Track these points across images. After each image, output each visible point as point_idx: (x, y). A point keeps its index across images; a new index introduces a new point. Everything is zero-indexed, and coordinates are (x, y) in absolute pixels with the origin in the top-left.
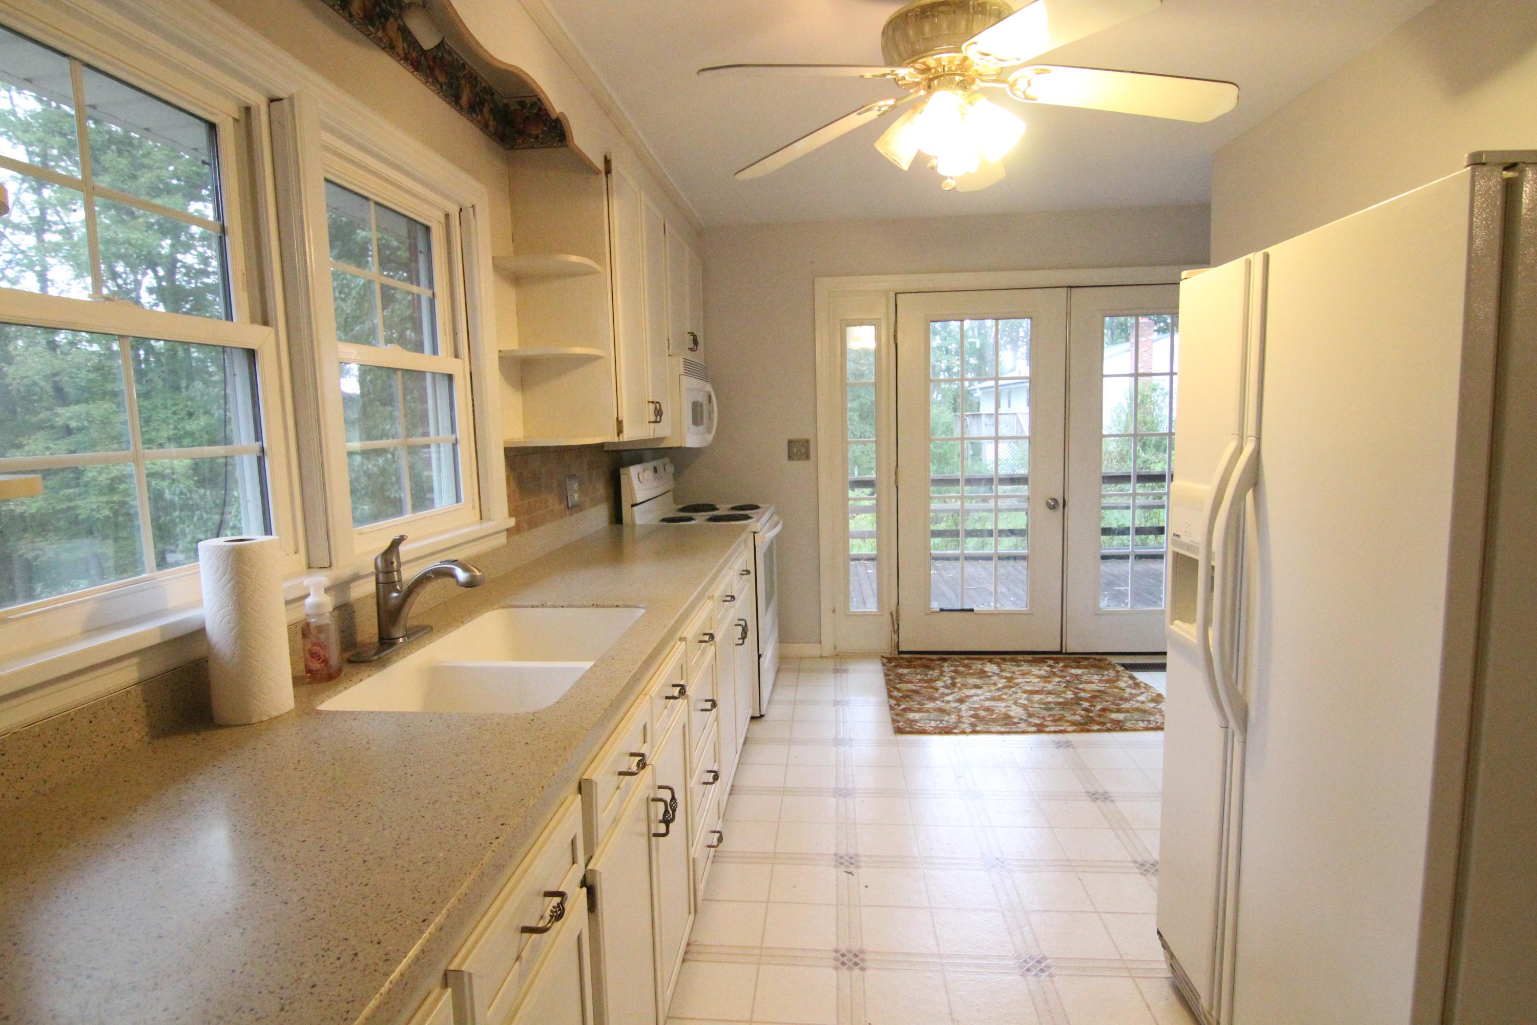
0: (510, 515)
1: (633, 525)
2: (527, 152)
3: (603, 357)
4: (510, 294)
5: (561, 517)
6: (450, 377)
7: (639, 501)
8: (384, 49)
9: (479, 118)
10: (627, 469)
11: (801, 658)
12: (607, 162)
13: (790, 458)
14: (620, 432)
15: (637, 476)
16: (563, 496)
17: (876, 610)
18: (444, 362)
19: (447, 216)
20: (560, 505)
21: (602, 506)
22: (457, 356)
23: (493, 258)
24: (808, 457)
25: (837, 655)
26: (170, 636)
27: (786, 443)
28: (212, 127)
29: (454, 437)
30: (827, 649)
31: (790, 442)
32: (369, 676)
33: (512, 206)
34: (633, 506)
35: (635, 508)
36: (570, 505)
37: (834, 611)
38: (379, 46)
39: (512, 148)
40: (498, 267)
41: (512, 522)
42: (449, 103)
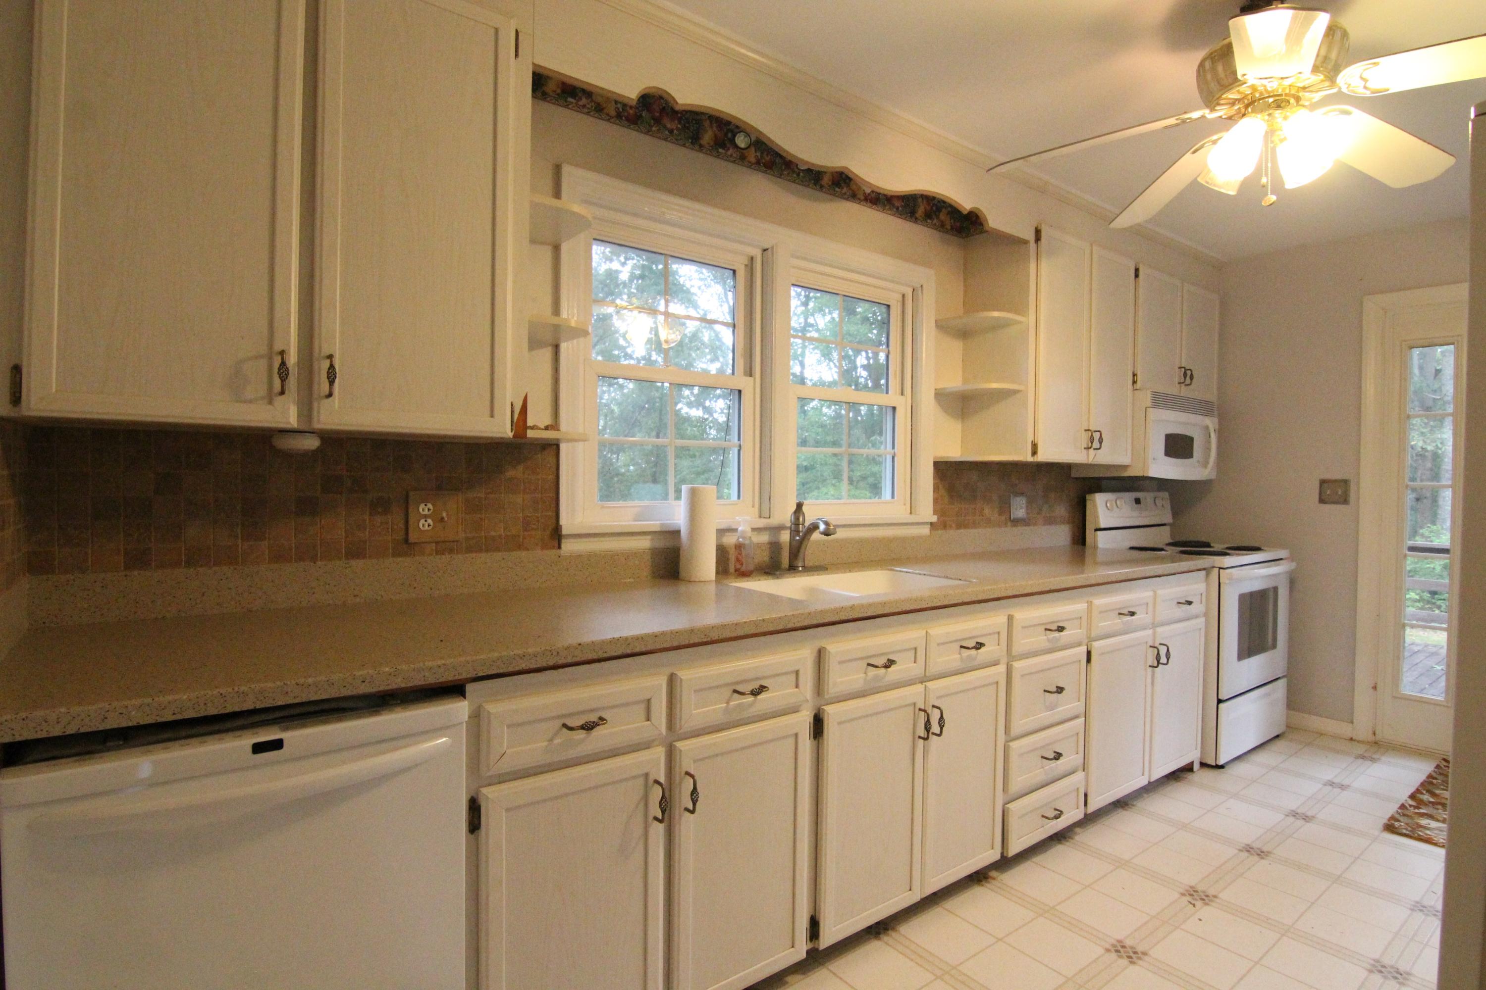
0: (934, 514)
1: (1095, 547)
2: (977, 236)
3: (1021, 391)
4: (956, 347)
5: (1000, 526)
6: (894, 408)
7: (1102, 526)
8: (847, 199)
9: (935, 221)
10: (1092, 495)
11: (1322, 734)
12: (1038, 232)
13: (1322, 501)
14: (1034, 453)
15: (1104, 504)
16: (1004, 507)
17: (1441, 698)
18: (892, 398)
19: (903, 296)
20: (1000, 515)
21: (1063, 527)
22: (902, 394)
23: (936, 321)
24: (1345, 501)
25: (1376, 743)
26: (665, 529)
27: (1317, 485)
28: (734, 271)
29: (893, 451)
30: (1362, 730)
31: (1323, 482)
32: (765, 579)
33: (965, 280)
34: (1097, 530)
35: (1099, 533)
36: (1012, 518)
37: (1375, 688)
38: (844, 199)
39: (967, 236)
40: (942, 326)
41: (934, 519)
42: (905, 219)
